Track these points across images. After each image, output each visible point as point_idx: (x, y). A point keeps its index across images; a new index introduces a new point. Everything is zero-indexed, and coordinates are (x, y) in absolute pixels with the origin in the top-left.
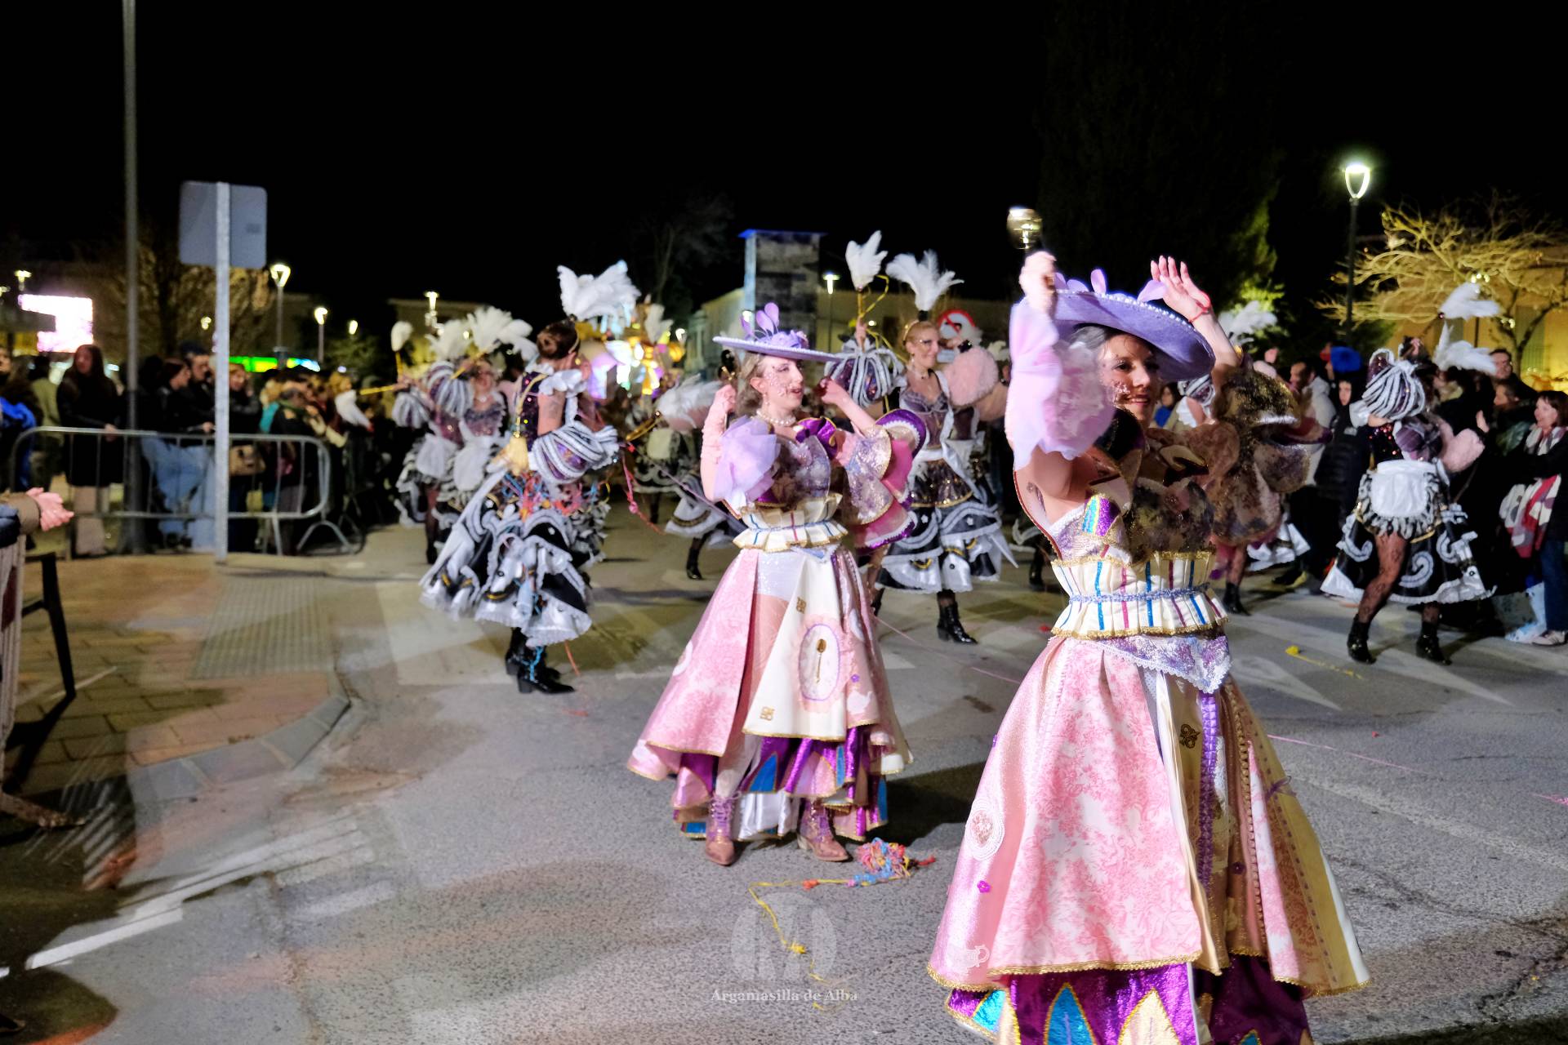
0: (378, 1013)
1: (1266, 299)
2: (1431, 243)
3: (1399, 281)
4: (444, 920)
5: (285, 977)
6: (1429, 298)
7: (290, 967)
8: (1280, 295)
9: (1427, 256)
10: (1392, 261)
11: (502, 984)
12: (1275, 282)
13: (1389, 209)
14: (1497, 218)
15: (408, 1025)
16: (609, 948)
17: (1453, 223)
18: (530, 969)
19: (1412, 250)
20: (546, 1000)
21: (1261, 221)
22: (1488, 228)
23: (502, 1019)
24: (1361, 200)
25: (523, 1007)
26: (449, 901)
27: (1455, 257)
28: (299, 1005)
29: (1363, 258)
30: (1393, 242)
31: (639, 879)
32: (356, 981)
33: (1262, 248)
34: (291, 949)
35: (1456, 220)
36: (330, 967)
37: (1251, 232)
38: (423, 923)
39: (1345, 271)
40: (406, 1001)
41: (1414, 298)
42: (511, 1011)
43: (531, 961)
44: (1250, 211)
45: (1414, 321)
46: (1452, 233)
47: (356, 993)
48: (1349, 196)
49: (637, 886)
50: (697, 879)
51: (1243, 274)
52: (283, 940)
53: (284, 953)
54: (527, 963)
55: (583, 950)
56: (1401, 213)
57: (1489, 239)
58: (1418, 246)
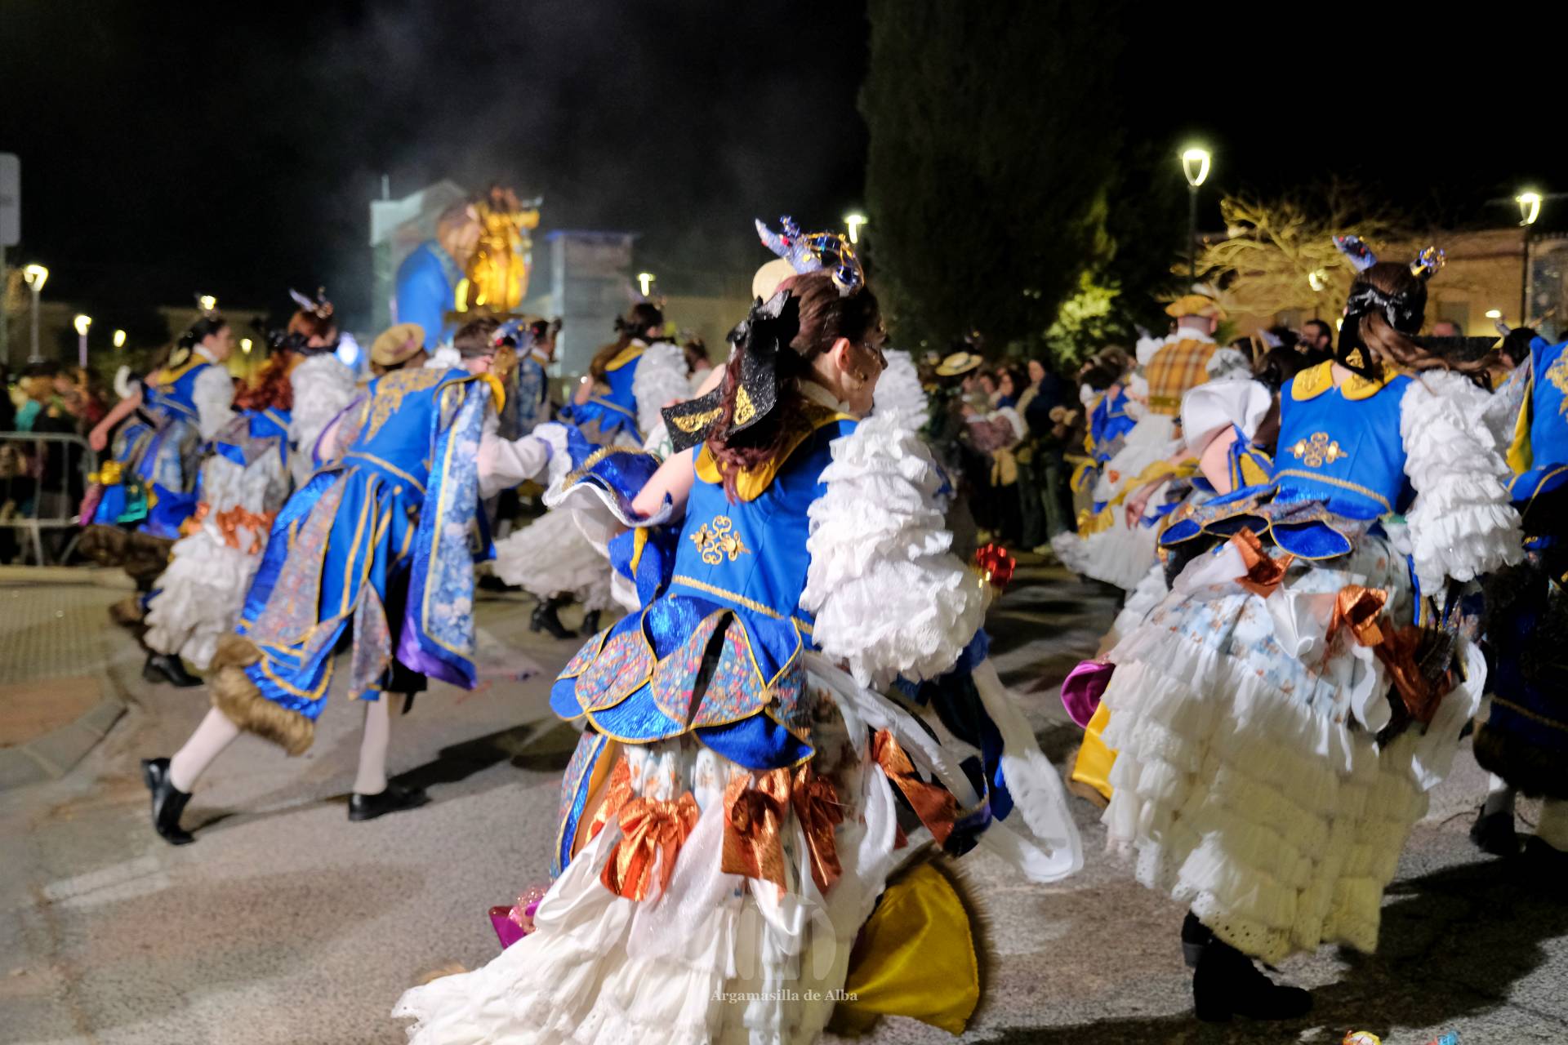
0: (169, 1026)
1: (1103, 297)
2: (1271, 232)
3: (1240, 272)
4: (242, 927)
5: (58, 993)
6: (1270, 290)
7: (63, 982)
8: (1116, 293)
9: (1269, 246)
10: (1232, 252)
11: (314, 991)
12: (1112, 279)
13: (1229, 197)
14: (1337, 207)
15: (206, 1038)
16: (436, 949)
17: (1293, 212)
18: (346, 973)
19: (1251, 238)
20: (366, 1005)
21: (1100, 208)
22: (1329, 216)
23: (315, 1026)
24: (1202, 187)
25: (340, 1013)
26: (248, 908)
27: (1296, 246)
28: (74, 1022)
29: (1203, 248)
30: (1233, 231)
31: (467, 877)
32: (141, 994)
33: (1101, 236)
34: (64, 964)
35: (1297, 209)
36: (111, 981)
37: (1089, 220)
38: (220, 930)
39: (1184, 261)
40: (202, 1013)
41: (1257, 289)
42: (326, 1018)
43: (347, 965)
44: (1089, 197)
45: (1256, 314)
46: (1293, 222)
47: (142, 1007)
48: (1188, 183)
49: (464, 885)
50: (532, 875)
51: (1081, 264)
52: (54, 955)
53: (55, 968)
54: (343, 968)
55: (407, 952)
56: (1240, 201)
57: (1330, 228)
58: (1258, 236)
